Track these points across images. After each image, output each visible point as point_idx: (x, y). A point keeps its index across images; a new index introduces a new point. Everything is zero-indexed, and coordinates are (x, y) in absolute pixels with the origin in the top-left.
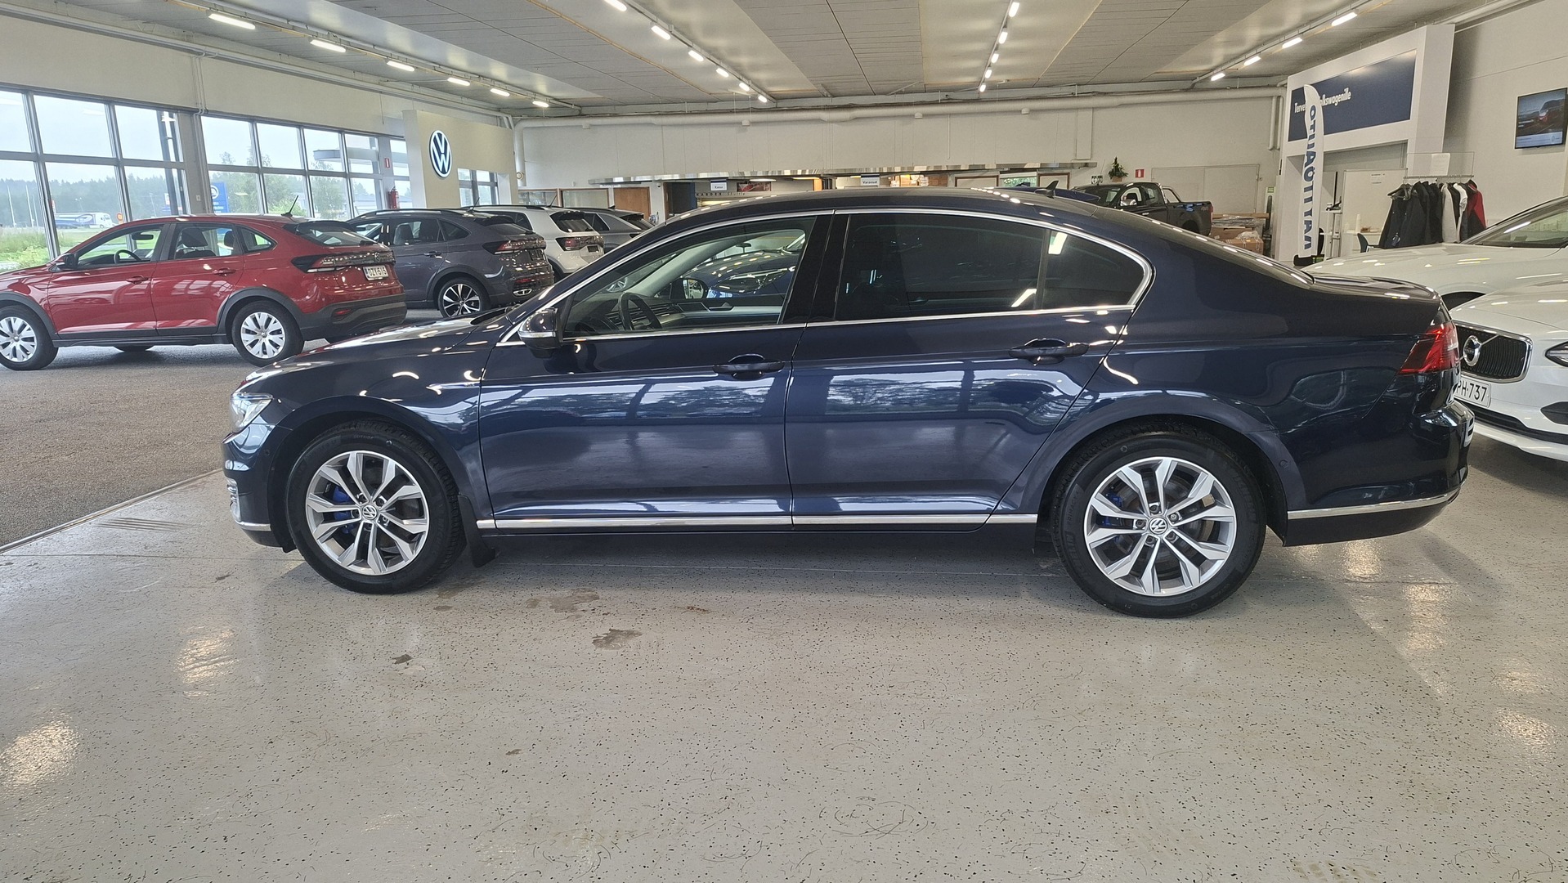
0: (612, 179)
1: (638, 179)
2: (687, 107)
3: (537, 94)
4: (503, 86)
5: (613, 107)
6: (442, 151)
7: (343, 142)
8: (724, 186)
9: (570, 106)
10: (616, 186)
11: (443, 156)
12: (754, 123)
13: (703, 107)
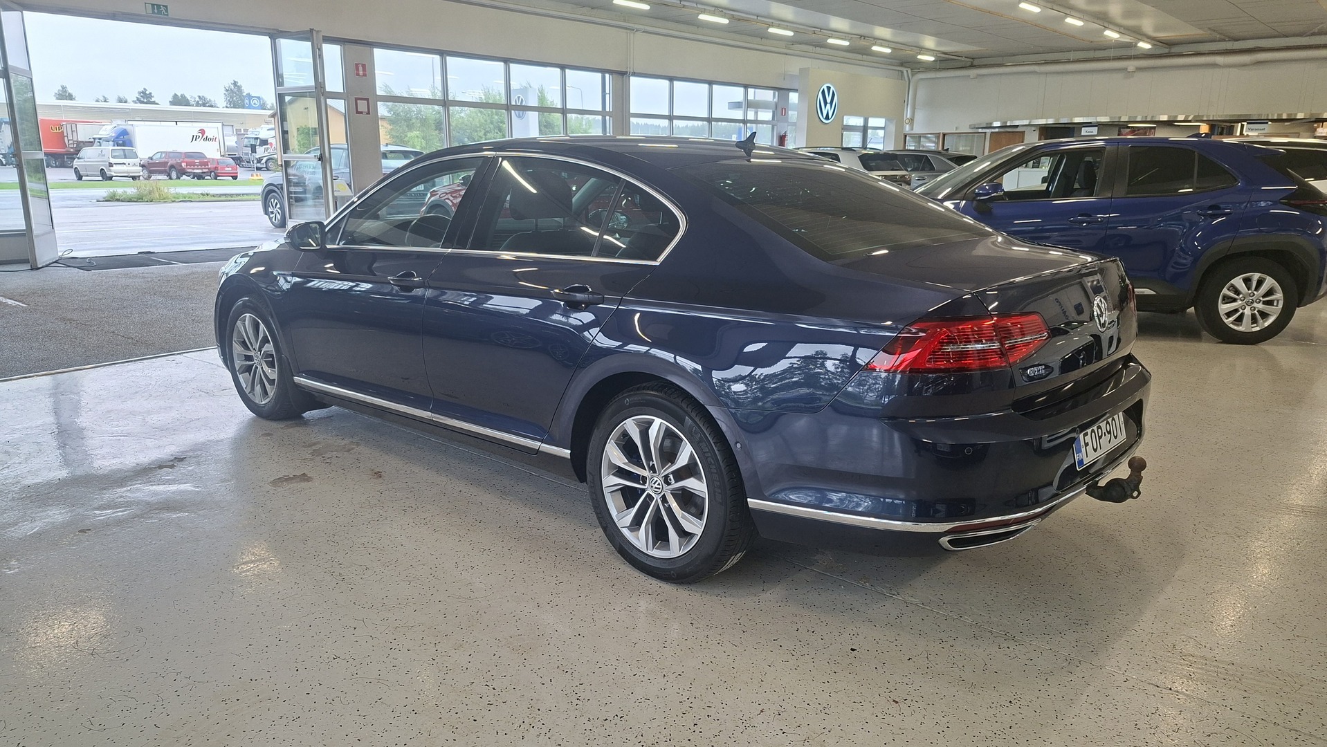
0: (991, 123)
1: (1017, 123)
2: (1072, 56)
3: (922, 49)
4: (887, 43)
5: (1001, 58)
6: (829, 100)
7: (746, 94)
8: (1095, 130)
9: (960, 58)
10: (993, 130)
11: (828, 105)
12: (1139, 69)
13: (1091, 54)
